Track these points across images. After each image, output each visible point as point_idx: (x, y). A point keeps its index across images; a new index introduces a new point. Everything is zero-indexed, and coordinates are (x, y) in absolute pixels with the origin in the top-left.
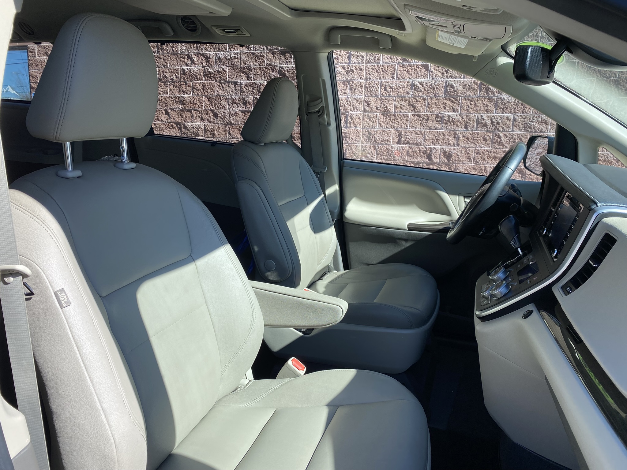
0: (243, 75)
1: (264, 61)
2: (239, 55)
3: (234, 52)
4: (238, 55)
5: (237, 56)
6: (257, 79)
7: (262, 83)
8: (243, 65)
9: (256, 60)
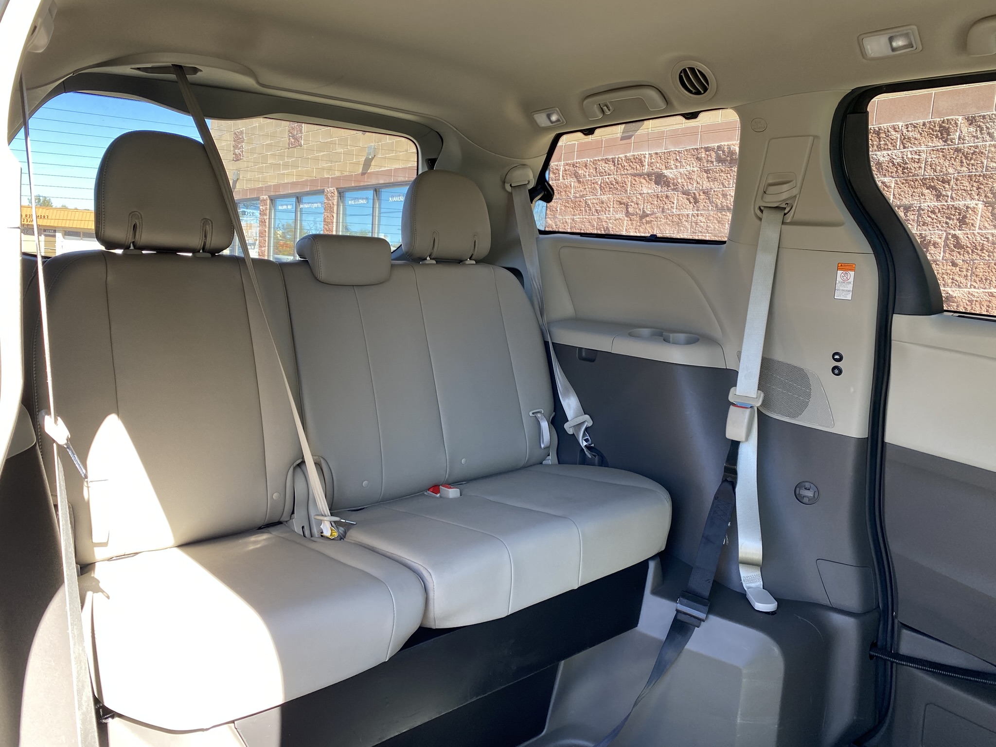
0: (926, 191)
1: (982, 163)
2: (924, 156)
3: (911, 149)
4: (919, 155)
5: (917, 157)
6: (960, 199)
7: (971, 206)
8: (930, 173)
9: (962, 162)
